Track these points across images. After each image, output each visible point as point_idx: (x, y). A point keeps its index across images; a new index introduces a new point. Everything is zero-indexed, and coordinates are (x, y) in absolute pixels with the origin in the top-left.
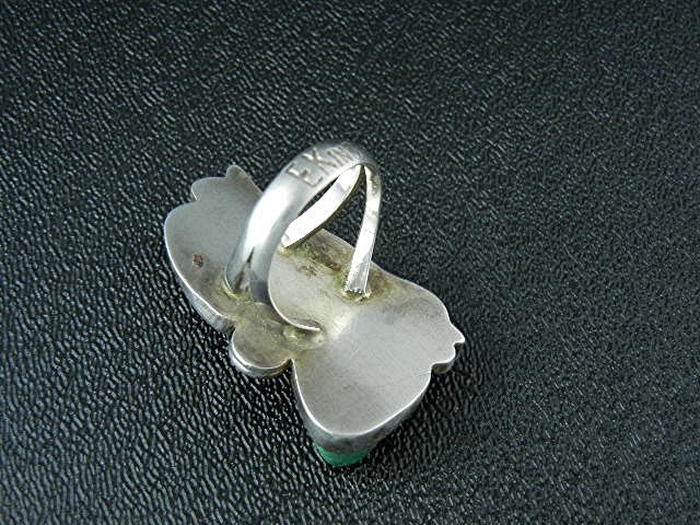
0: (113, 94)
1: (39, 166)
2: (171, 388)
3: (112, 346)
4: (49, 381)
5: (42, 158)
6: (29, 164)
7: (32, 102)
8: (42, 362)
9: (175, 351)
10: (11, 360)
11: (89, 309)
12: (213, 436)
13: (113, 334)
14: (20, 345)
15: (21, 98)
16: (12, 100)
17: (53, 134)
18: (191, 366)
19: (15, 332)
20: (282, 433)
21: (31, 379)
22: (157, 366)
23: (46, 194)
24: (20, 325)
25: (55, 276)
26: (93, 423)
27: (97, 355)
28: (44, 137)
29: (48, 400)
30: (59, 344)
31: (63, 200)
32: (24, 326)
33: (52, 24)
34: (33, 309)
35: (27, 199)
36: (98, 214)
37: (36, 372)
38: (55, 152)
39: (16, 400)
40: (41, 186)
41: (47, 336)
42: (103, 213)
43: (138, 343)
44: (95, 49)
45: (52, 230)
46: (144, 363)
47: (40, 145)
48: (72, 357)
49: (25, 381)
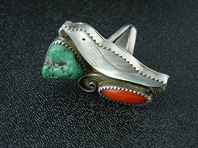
0: (45, 49)
1: (26, 73)
2: (97, 129)
3: (71, 120)
4: (53, 135)
5: (27, 70)
6: (23, 73)
7: (18, 56)
8: (48, 129)
9: (94, 118)
10: (37, 131)
11: (59, 110)
12: (118, 141)
13: (70, 116)
14: (39, 126)
15: (14, 55)
16: (11, 56)
17: (28, 63)
18: (101, 121)
19: (36, 122)
20: (141, 135)
21: (46, 135)
22: (89, 123)
23: (32, 80)
24: (36, 119)
25: (44, 103)
26: (73, 145)
27: (67, 124)
28: (26, 65)
29: (55, 141)
30: (53, 123)
31: (38, 81)
32: (38, 120)
33: (17, 34)
34: (39, 114)
35: (26, 83)
36: (52, 83)
37: (47, 133)
38: (31, 68)
39: (43, 143)
40: (29, 78)
41: (47, 121)
42: (54, 82)
43: (81, 118)
44: (34, 39)
45: (38, 90)
46: (85, 123)
47: (25, 67)
48: (59, 126)
49: (45, 136)
